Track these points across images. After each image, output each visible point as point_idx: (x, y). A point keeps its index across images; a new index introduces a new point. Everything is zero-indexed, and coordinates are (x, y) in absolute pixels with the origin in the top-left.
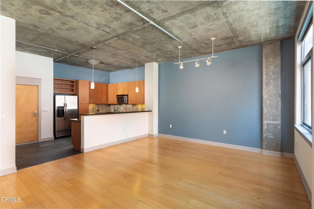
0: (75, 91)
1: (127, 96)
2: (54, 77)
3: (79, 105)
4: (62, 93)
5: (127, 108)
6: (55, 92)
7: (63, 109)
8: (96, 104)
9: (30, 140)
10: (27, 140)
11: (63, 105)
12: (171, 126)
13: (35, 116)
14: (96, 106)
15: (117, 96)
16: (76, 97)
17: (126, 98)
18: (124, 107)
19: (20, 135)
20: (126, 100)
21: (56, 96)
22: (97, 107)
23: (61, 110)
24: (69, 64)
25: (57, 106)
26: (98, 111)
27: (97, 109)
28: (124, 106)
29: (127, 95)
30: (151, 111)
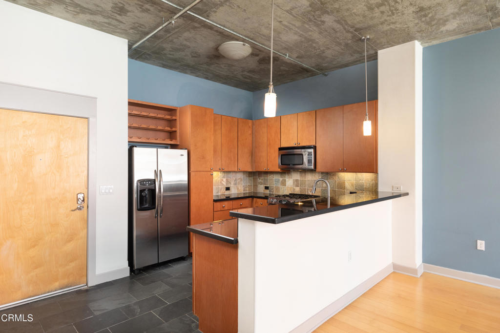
0: (178, 139)
1: (312, 150)
2: (129, 99)
3: (192, 174)
4: (147, 141)
5: (307, 183)
6: (131, 140)
7: (152, 187)
8: (224, 172)
9: (65, 281)
10: (57, 284)
11: (152, 177)
12: (481, 245)
13: (80, 209)
14: (224, 177)
15: (280, 149)
16: (185, 152)
17: (310, 154)
18: (297, 181)
19: (36, 268)
20: (309, 161)
21: (135, 148)
22: (225, 180)
23: (149, 190)
24: (164, 66)
25: (137, 177)
26: (228, 189)
27: (225, 183)
28: (296, 176)
29: (315, 148)
30: (407, 194)
